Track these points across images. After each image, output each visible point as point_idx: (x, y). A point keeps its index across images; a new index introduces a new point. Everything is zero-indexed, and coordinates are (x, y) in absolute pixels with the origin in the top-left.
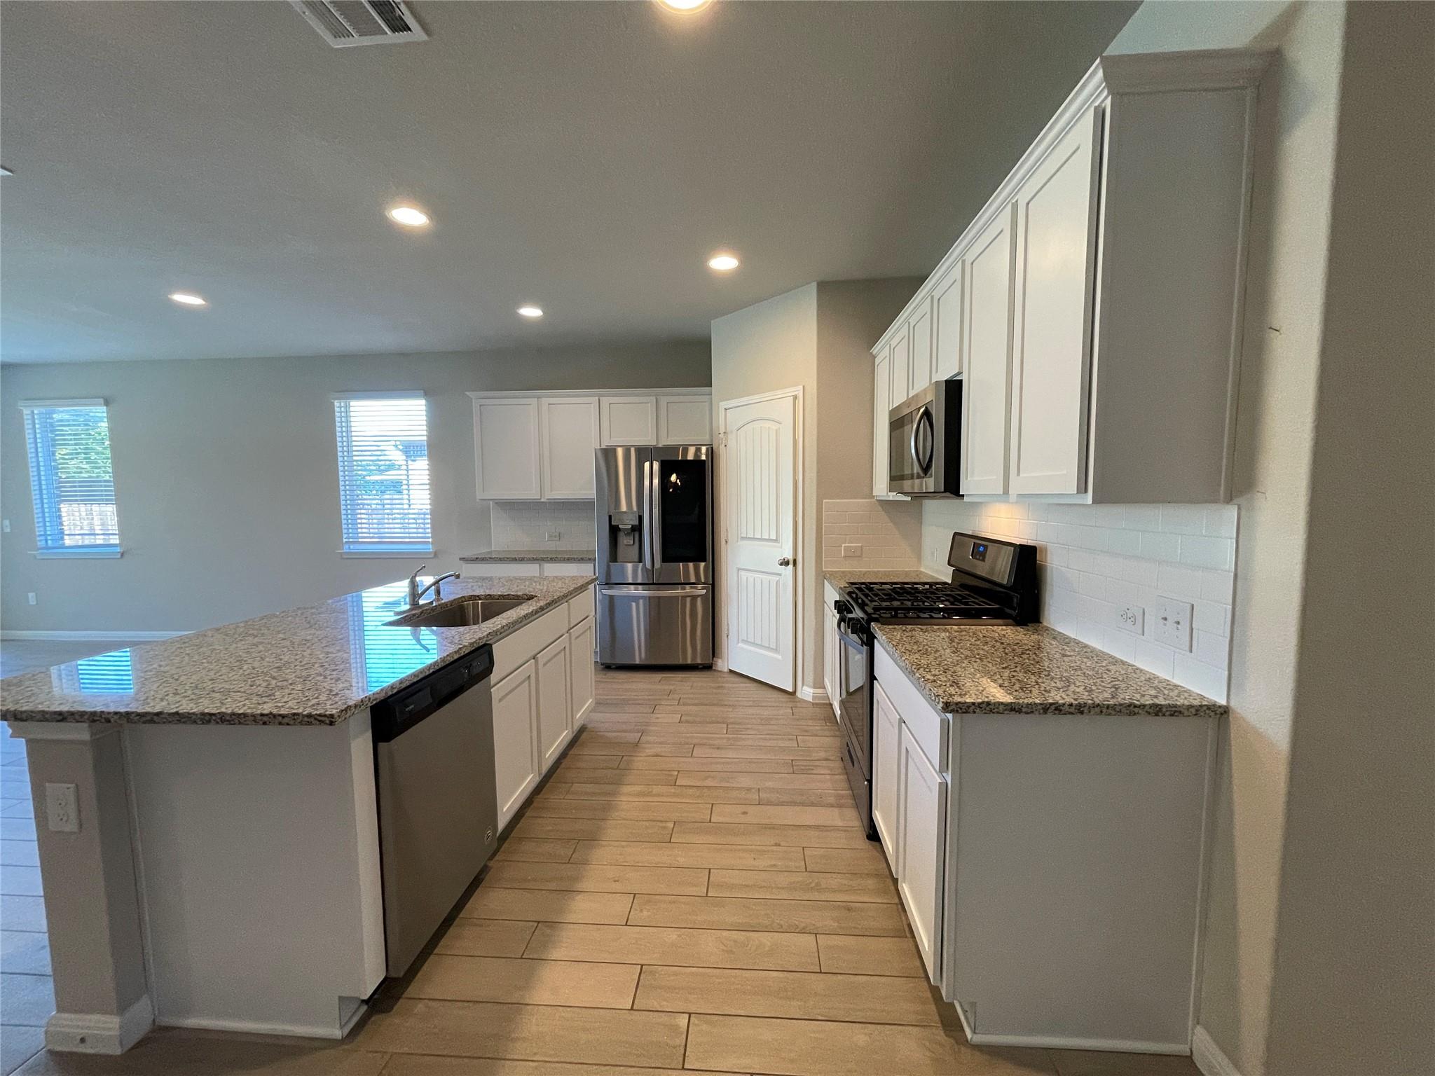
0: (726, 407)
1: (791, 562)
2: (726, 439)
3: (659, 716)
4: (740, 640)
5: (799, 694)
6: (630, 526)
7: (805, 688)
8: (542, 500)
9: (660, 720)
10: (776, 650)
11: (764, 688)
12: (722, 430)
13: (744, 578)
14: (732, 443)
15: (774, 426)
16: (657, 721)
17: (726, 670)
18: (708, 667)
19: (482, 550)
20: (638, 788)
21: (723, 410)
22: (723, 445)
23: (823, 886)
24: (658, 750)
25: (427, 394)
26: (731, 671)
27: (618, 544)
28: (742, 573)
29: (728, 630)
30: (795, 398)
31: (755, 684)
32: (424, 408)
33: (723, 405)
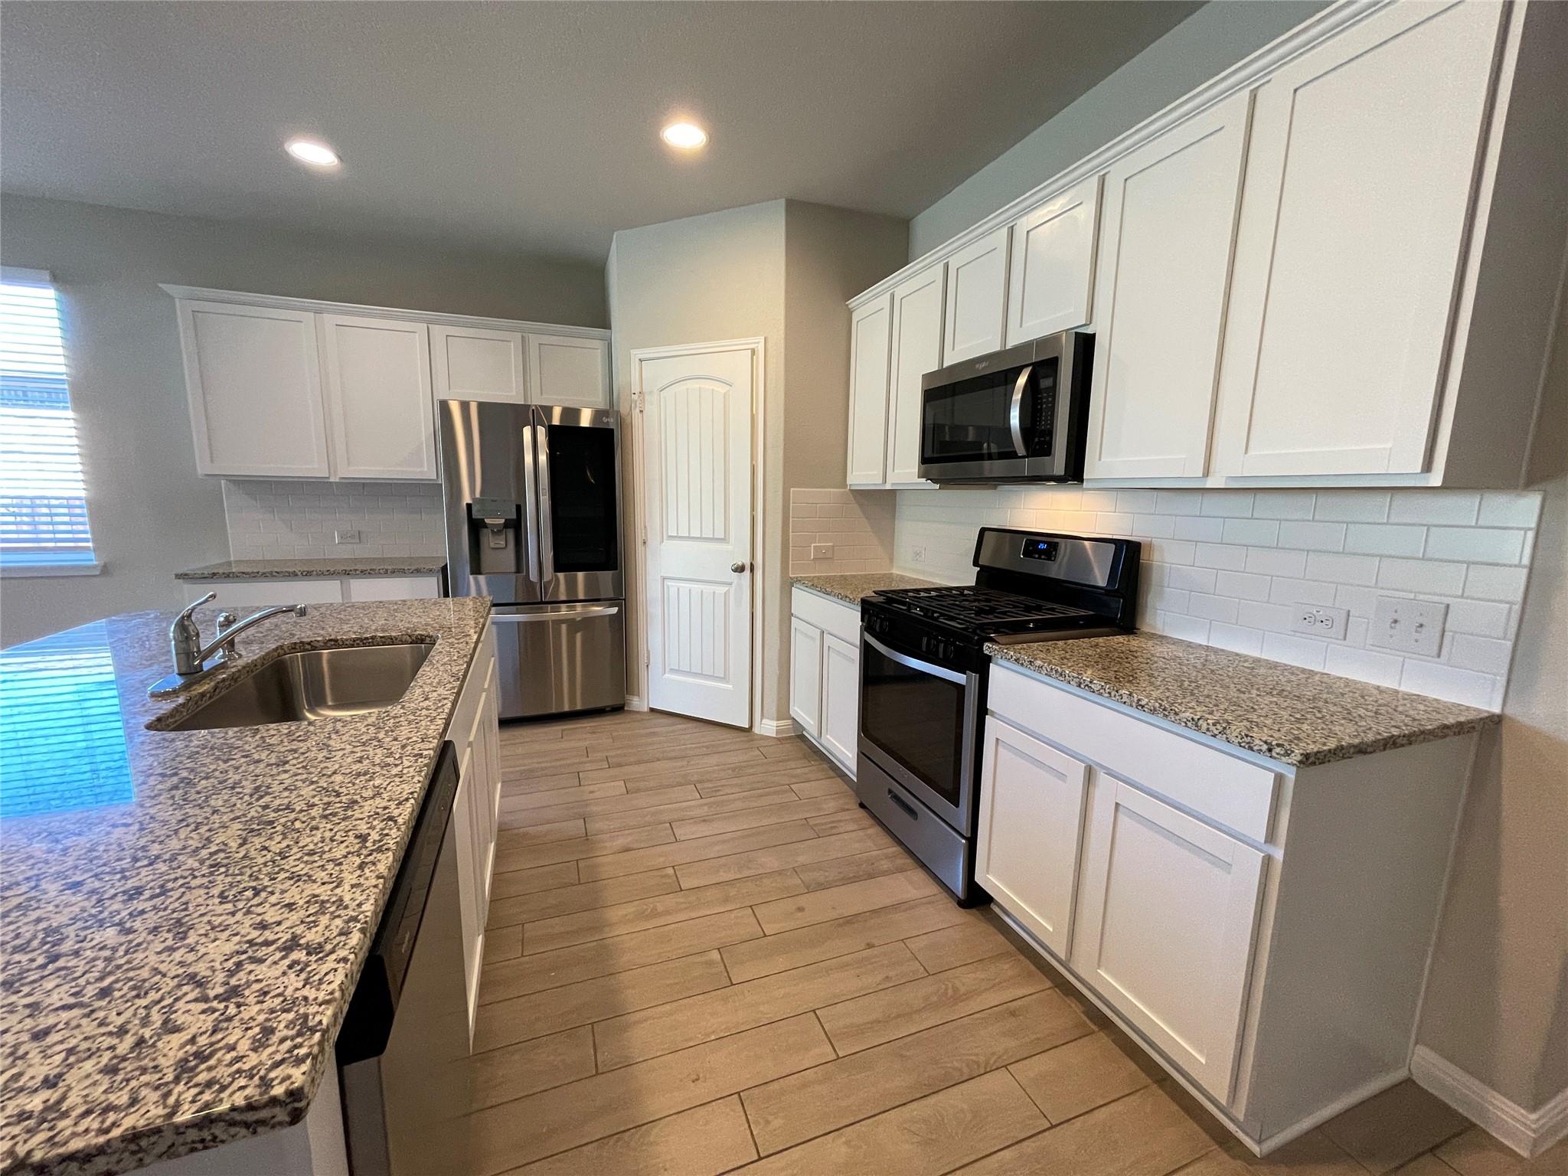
0: (641, 357)
1: (748, 567)
2: (643, 401)
3: (591, 788)
4: (667, 670)
5: (756, 730)
6: (503, 521)
7: (764, 721)
8: (331, 480)
9: (597, 795)
10: (724, 679)
11: (711, 728)
12: (636, 389)
13: (673, 591)
14: (651, 409)
15: (721, 389)
16: (592, 796)
17: (646, 709)
18: (618, 709)
19: (212, 560)
20: (630, 909)
21: (637, 361)
22: (638, 410)
23: (963, 990)
24: (620, 842)
25: (59, 278)
26: (652, 710)
27: (482, 547)
28: (668, 583)
29: (648, 658)
30: (753, 351)
31: (695, 724)
32: (54, 304)
33: (637, 354)
